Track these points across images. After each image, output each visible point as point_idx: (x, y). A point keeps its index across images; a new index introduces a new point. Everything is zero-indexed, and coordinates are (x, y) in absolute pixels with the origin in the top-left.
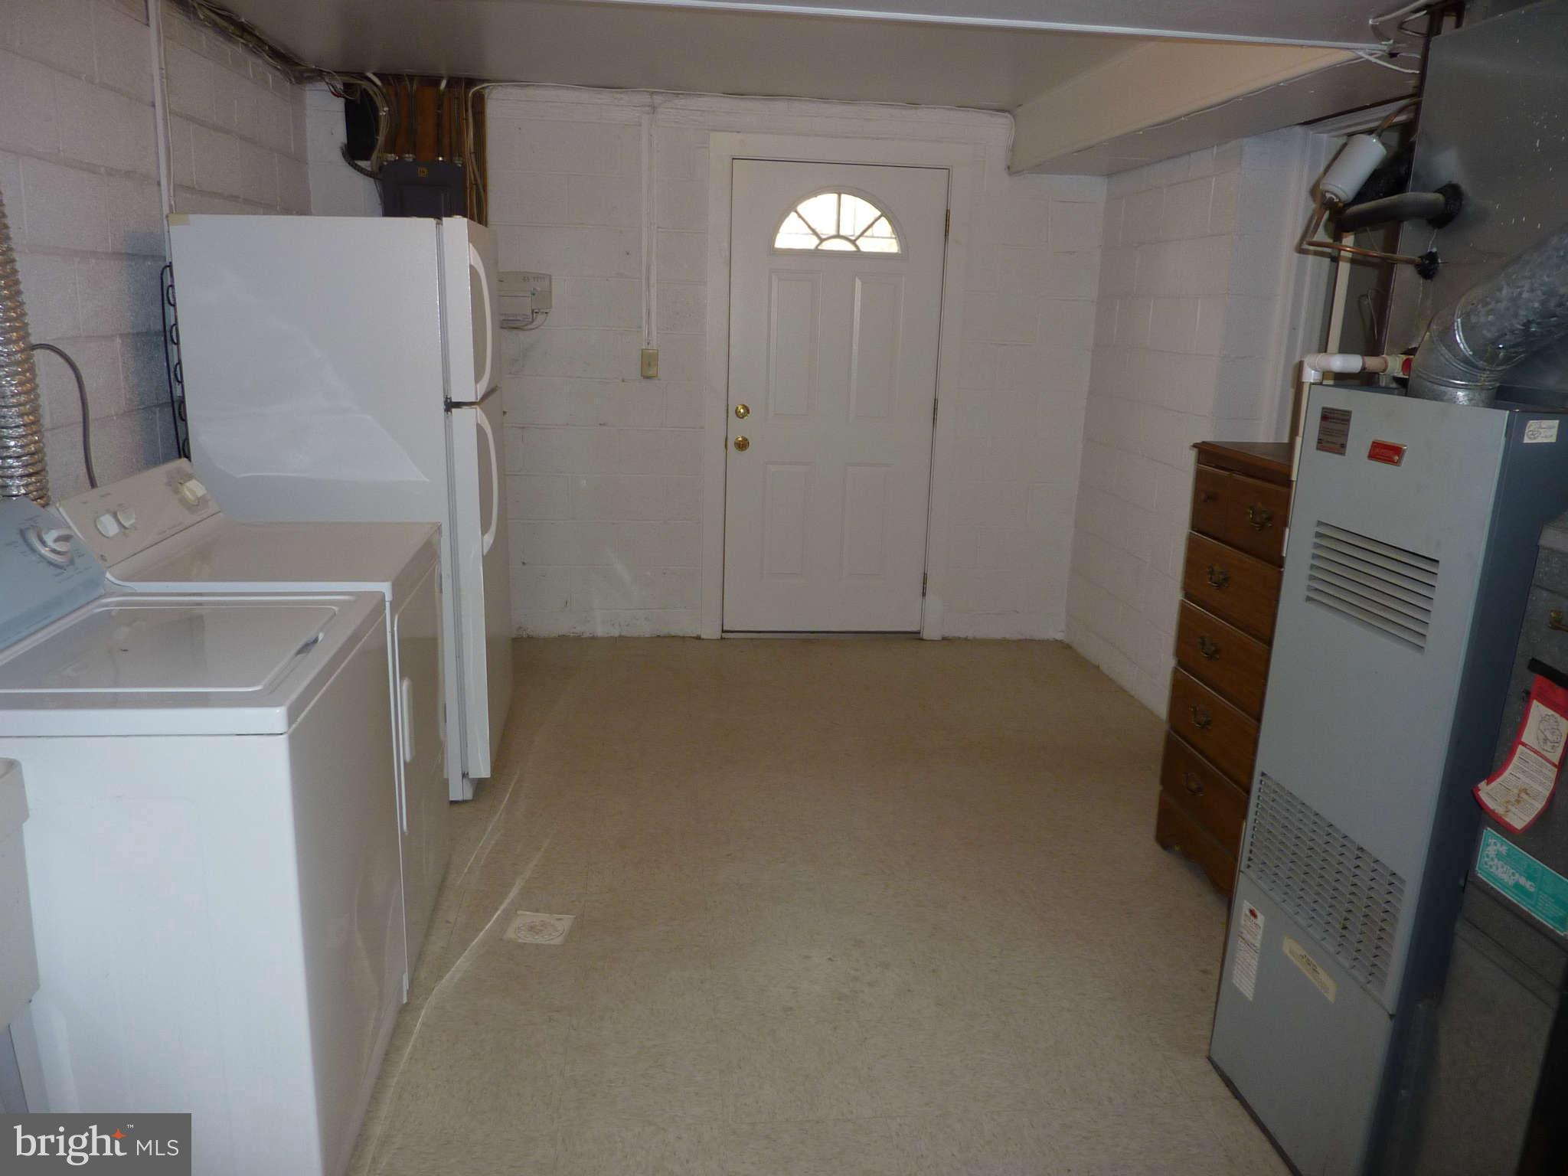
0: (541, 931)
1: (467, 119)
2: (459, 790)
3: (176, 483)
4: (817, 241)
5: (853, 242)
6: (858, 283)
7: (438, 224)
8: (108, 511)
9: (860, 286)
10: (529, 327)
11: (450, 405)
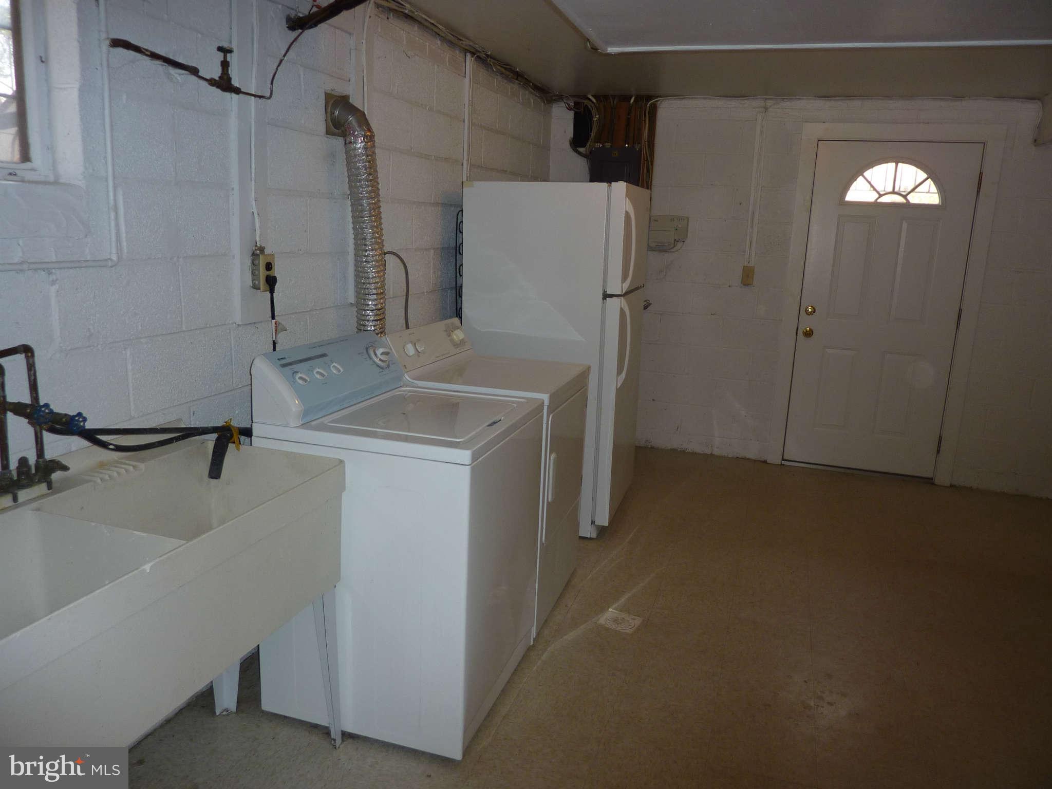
0: (621, 623)
1: (645, 121)
2: (586, 530)
3: (449, 331)
4: (877, 196)
5: (905, 197)
6: (905, 225)
7: (609, 186)
8: (411, 342)
9: (906, 227)
10: (672, 250)
11: (606, 296)
